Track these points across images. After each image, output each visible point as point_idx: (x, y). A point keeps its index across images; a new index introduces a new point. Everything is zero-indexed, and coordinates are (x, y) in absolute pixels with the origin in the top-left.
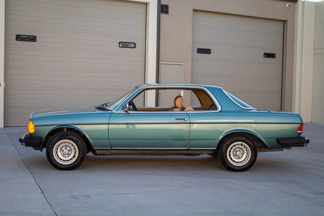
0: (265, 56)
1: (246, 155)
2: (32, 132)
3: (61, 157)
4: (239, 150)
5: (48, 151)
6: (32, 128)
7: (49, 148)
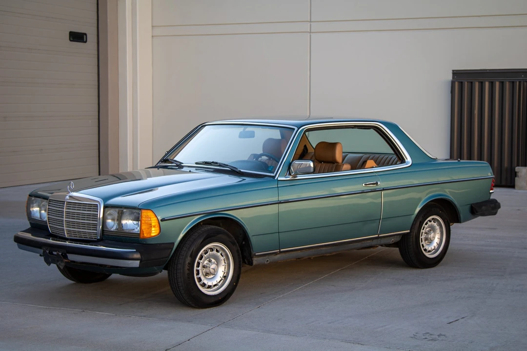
0: (71, 39)
1: (439, 237)
2: (153, 235)
3: (204, 281)
4: (430, 230)
5: (187, 272)
6: (154, 227)
7: (189, 264)
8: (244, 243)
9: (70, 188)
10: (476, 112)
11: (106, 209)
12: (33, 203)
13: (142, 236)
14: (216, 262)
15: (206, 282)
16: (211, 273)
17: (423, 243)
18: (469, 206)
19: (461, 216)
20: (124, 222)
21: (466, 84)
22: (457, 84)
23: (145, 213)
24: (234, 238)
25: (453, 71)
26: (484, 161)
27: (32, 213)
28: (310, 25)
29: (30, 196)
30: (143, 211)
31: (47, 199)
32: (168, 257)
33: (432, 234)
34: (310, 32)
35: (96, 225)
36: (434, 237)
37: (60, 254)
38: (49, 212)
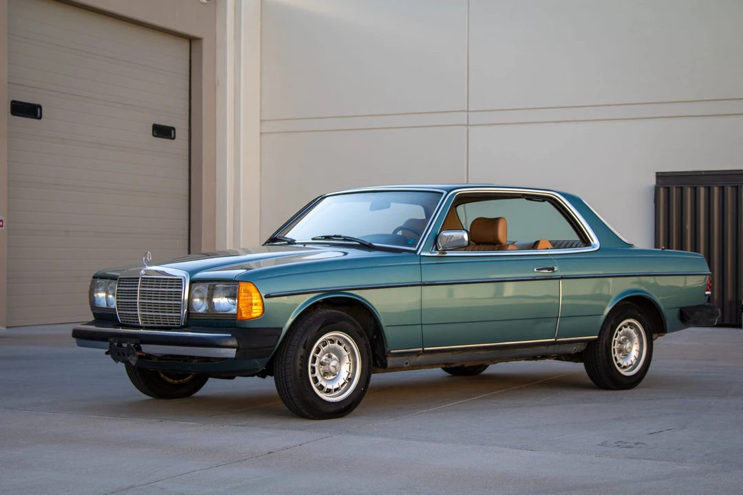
0: (155, 134)
1: (638, 349)
2: (254, 315)
3: (322, 382)
4: (626, 339)
5: (299, 367)
6: (256, 304)
7: (302, 357)
8: (375, 337)
9: (146, 260)
10: (688, 227)
11: (193, 285)
12: (98, 287)
13: (239, 317)
14: (339, 358)
15: (324, 384)
16: (330, 372)
17: (616, 355)
18: (678, 309)
19: (668, 323)
20: (215, 300)
21: (674, 191)
22: (662, 189)
23: (243, 286)
24: (361, 328)
25: (657, 173)
26: (699, 252)
27: (97, 300)
28: (468, 116)
29: (94, 277)
30: (242, 284)
31: (116, 279)
32: (274, 346)
33: (628, 345)
34: (468, 125)
35: (179, 306)
36: (631, 348)
37: (132, 345)
38: (119, 295)
